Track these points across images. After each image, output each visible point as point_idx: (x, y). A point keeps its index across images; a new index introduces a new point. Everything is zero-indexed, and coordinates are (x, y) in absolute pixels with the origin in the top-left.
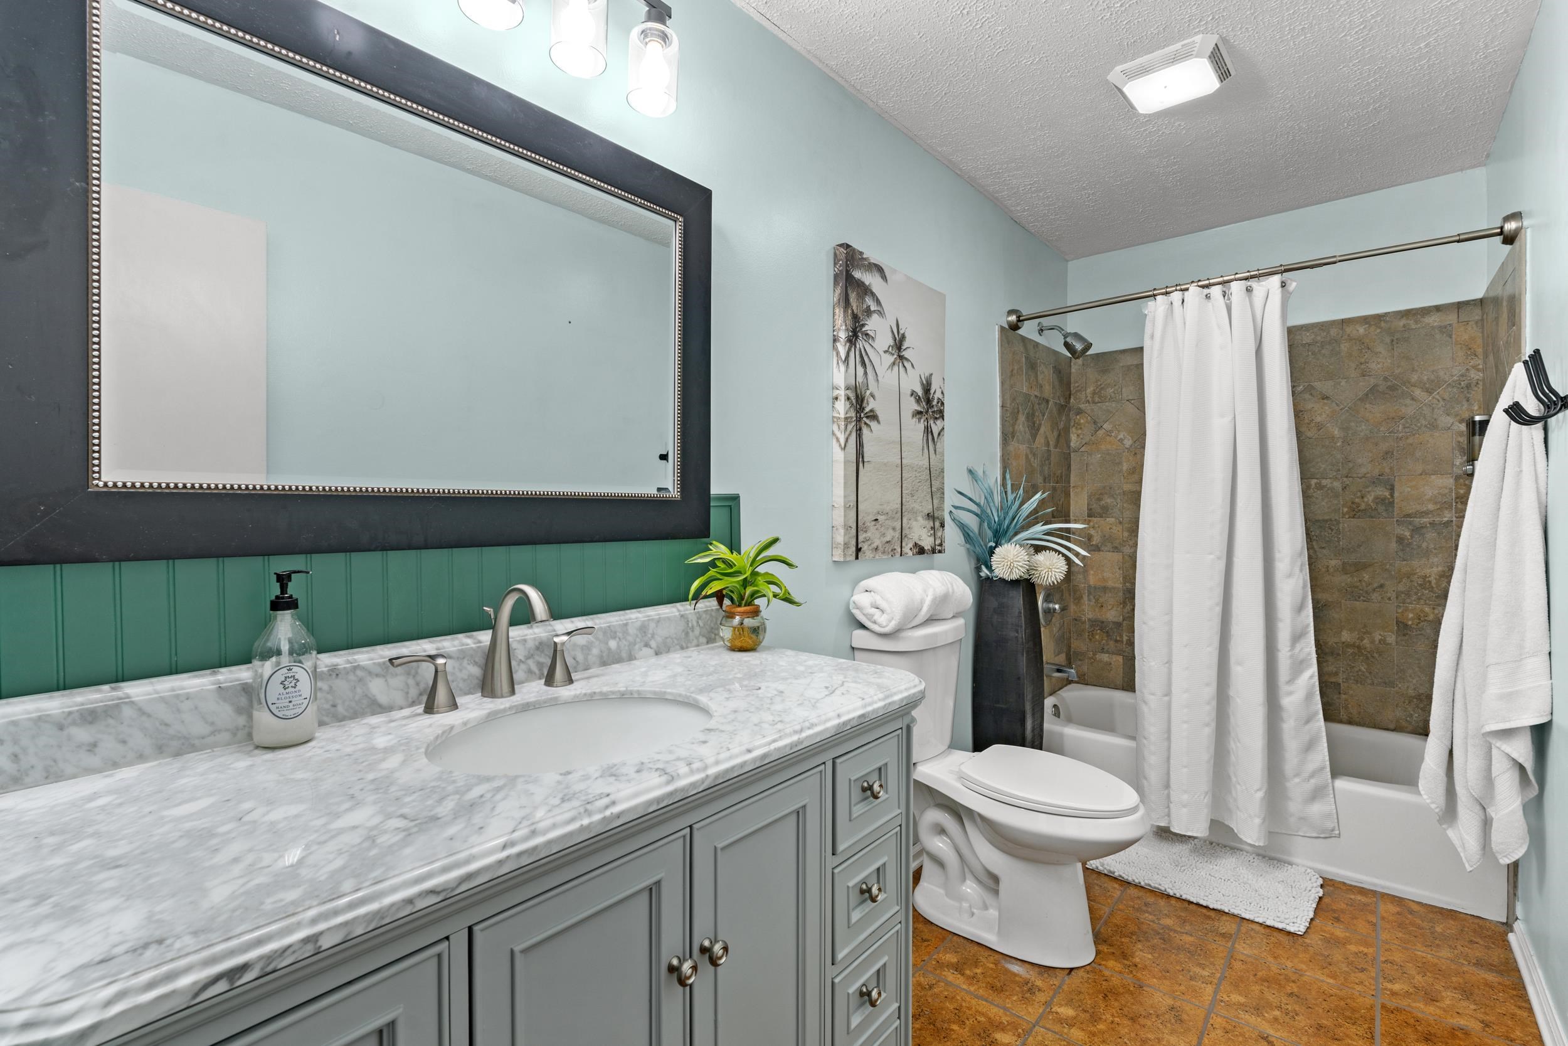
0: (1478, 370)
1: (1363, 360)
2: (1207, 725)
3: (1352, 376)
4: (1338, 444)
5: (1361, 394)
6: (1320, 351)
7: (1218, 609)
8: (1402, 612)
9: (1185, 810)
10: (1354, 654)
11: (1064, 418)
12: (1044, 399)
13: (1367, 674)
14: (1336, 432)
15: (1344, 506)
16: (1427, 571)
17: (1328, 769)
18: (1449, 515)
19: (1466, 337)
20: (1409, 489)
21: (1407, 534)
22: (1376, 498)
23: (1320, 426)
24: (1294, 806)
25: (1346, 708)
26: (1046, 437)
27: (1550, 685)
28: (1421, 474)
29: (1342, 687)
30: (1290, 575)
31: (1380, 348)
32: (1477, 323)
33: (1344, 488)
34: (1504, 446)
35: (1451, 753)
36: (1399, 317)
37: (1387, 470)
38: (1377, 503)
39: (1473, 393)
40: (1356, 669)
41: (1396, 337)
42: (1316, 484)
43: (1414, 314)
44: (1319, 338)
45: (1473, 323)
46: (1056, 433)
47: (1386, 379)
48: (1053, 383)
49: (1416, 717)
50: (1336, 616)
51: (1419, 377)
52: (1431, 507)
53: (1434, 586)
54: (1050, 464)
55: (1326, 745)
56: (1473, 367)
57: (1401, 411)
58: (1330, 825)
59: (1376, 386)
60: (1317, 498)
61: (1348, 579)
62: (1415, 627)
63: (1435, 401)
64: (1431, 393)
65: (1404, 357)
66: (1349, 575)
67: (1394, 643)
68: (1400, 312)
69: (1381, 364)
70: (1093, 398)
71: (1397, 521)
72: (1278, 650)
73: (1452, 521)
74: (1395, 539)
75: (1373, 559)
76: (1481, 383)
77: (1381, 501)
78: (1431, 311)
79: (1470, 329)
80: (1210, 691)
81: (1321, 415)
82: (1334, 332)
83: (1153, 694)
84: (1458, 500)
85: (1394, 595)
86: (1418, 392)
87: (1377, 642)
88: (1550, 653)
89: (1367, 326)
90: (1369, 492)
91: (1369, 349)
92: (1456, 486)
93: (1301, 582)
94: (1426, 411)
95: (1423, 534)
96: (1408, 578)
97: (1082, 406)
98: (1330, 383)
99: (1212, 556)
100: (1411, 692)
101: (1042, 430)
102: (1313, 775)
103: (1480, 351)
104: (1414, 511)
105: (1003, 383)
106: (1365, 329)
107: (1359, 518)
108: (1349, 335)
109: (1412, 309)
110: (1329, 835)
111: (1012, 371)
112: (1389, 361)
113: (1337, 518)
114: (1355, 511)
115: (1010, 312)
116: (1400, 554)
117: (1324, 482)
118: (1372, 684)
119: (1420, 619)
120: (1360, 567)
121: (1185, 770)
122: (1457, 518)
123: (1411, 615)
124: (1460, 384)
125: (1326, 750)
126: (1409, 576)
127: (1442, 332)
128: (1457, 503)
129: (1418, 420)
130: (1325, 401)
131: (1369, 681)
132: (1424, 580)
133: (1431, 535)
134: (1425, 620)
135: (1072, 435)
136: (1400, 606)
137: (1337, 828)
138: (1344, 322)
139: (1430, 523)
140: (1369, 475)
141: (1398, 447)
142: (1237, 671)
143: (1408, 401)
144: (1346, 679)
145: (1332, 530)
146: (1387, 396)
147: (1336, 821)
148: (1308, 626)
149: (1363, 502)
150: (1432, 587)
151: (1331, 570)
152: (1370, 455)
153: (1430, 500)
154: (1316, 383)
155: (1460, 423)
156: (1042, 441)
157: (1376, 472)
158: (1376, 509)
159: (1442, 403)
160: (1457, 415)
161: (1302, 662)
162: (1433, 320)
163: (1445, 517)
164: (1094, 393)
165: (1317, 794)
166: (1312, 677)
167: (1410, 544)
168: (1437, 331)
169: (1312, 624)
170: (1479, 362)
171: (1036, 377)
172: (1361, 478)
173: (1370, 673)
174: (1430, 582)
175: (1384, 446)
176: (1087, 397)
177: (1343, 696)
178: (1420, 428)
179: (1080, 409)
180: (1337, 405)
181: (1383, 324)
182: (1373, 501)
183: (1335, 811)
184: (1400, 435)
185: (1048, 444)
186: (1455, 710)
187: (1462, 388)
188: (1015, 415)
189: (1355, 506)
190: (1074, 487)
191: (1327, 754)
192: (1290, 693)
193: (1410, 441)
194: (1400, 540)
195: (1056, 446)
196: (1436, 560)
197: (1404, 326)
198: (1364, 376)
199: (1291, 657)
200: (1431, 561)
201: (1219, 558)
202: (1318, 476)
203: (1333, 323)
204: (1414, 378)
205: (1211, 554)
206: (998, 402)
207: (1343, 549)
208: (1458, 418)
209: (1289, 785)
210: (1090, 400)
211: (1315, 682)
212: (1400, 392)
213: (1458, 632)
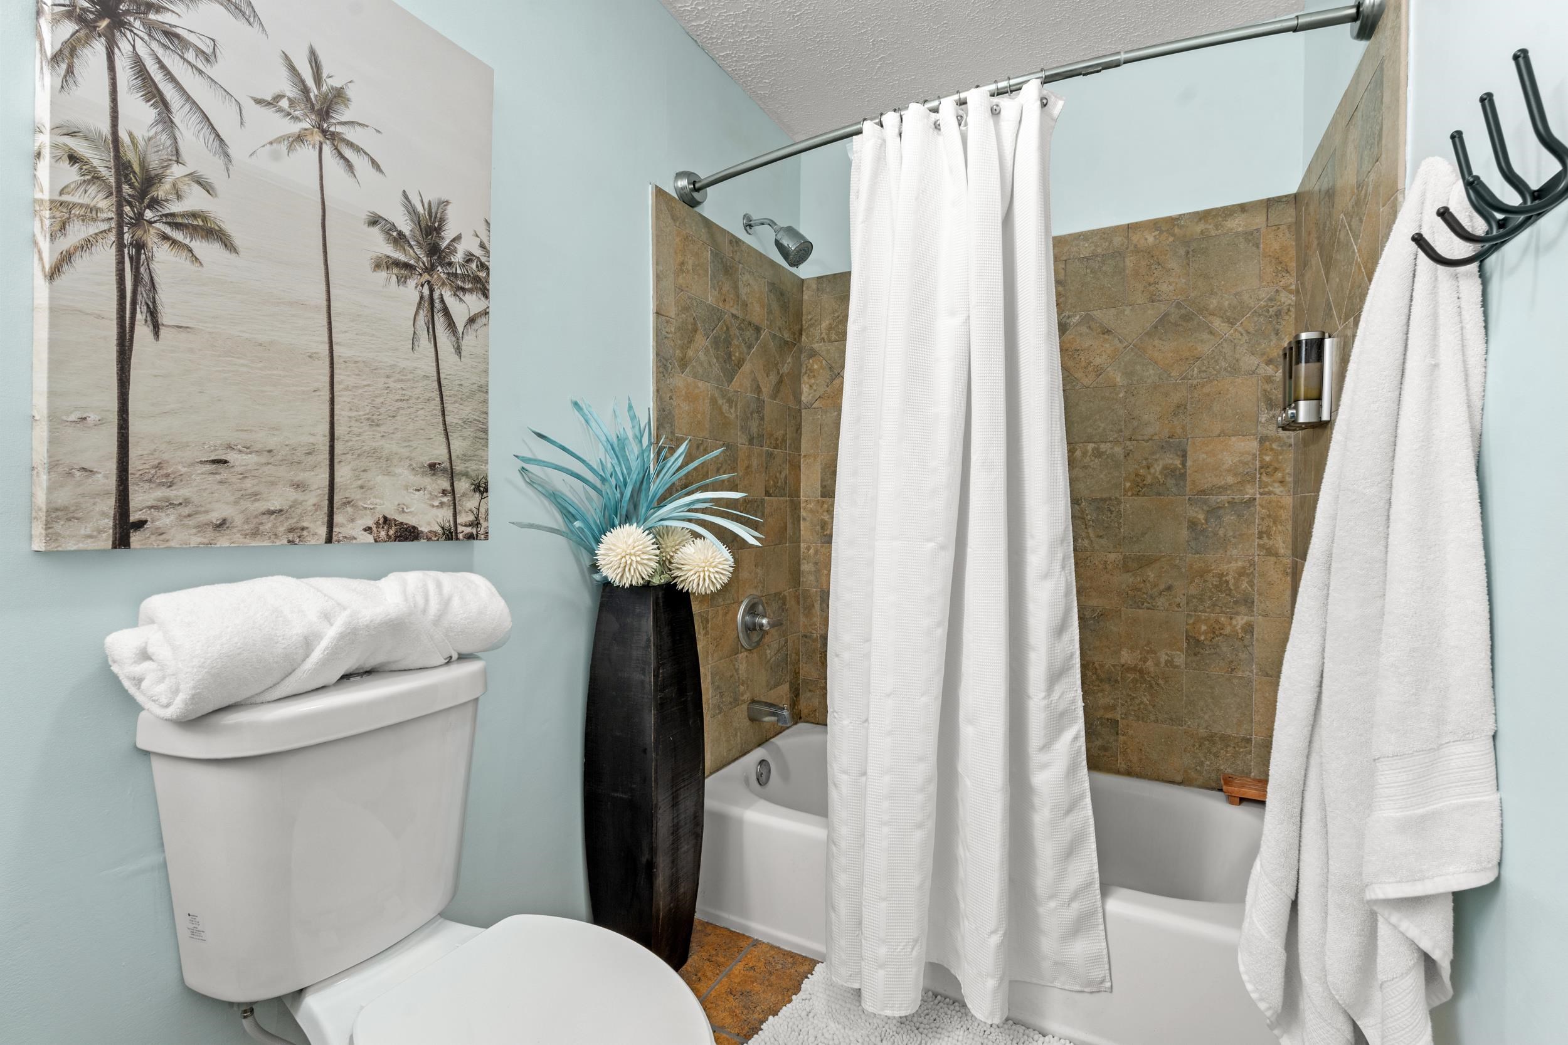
0: (1291, 292)
1: (1151, 280)
2: (919, 826)
3: (1139, 302)
4: (1121, 395)
5: (1148, 326)
6: (1100, 267)
7: (941, 633)
8: (1194, 623)
9: (882, 972)
10: (1135, 681)
11: (789, 360)
12: (750, 323)
13: (1150, 708)
14: (1118, 379)
15: (1126, 479)
16: (1225, 567)
17: (1097, 885)
18: (1251, 491)
19: (1276, 246)
20: (1205, 456)
21: (1201, 517)
22: (1165, 468)
23: (1099, 371)
24: (1048, 944)
25: (1124, 753)
26: (755, 380)
27: (1497, 803)
28: (1219, 436)
29: (1121, 725)
30: (1046, 576)
31: (1173, 264)
32: (1289, 227)
33: (1127, 455)
34: (1404, 318)
35: (1294, 904)
36: (1196, 220)
37: (1179, 430)
38: (1166, 476)
39: (1284, 323)
40: (1137, 701)
41: (1192, 248)
42: (1093, 450)
43: (1215, 216)
44: (1099, 250)
45: (1285, 227)
46: (774, 378)
47: (1179, 305)
48: (769, 305)
49: (1207, 766)
50: (1115, 629)
51: (1219, 302)
52: (1230, 480)
53: (1232, 588)
54: (762, 419)
55: (1094, 846)
56: (1285, 288)
57: (1196, 349)
58: (1099, 973)
59: (1166, 315)
60: (1093, 469)
61: (1129, 579)
62: (1209, 643)
63: (1238, 335)
64: (1233, 324)
65: (1201, 275)
66: (1130, 574)
67: (1183, 666)
68: (1197, 213)
69: (1174, 285)
70: (828, 334)
71: (1189, 499)
72: (1029, 697)
73: (1255, 499)
74: (1186, 525)
75: (1160, 552)
76: (1293, 309)
77: (1170, 471)
78: (1235, 212)
79: (1281, 235)
80: (925, 769)
81: (1100, 355)
82: (1117, 240)
83: (846, 772)
84: (1262, 470)
85: (1184, 602)
86: (1217, 323)
87: (1163, 665)
88: (1494, 737)
89: (1157, 233)
90: (1156, 460)
91: (1159, 264)
92: (1260, 451)
93: (1063, 585)
94: (1227, 349)
95: (1219, 517)
96: (1201, 576)
97: (816, 346)
98: (1113, 311)
99: (931, 545)
100: (1202, 732)
101: (747, 367)
102: (1075, 897)
103: (1293, 265)
104: (1210, 485)
105: (659, 278)
106: (1155, 236)
107: (1144, 495)
108: (1136, 246)
109: (1212, 210)
110: (1097, 987)
111: (682, 264)
112: (1184, 281)
113: (1118, 496)
114: (1140, 487)
115: (680, 175)
116: (1193, 544)
117: (1103, 447)
118: (1156, 721)
119: (1214, 633)
120: (1144, 562)
121: (884, 905)
122: (1261, 494)
123: (1204, 628)
124: (1268, 311)
125: (1095, 854)
126: (1202, 573)
127: (1247, 240)
128: (1261, 474)
129: (1216, 361)
130: (1106, 336)
131: (1152, 717)
132: (1221, 579)
133: (1229, 518)
134: (1221, 634)
135: (803, 386)
136: (1191, 616)
137: (1108, 979)
138: (1130, 227)
139: (1228, 502)
140: (1156, 437)
141: (1192, 398)
142: (967, 732)
143: (1205, 336)
144: (1125, 715)
145: (1112, 512)
146: (1181, 329)
147: (1107, 966)
148: (1071, 656)
149: (1150, 473)
150: (1230, 590)
151: (1110, 567)
152: (1159, 409)
153: (1229, 471)
154: (1095, 312)
155: (1267, 364)
156: (747, 383)
157: (1166, 433)
158: (1164, 484)
159: (1246, 337)
160: (1263, 354)
161: (1062, 715)
162: (1237, 224)
163: (1247, 494)
164: (830, 328)
165: (1080, 926)
166: (1076, 738)
167: (1204, 531)
168: (1241, 239)
169: (1078, 653)
170: (1291, 280)
171: (736, 288)
172: (1147, 441)
173: (1154, 706)
174: (1227, 582)
175: (1176, 397)
176: (821, 334)
177: (1121, 738)
178: (1219, 372)
179: (812, 349)
180: (1120, 341)
181: (1176, 230)
182: (1161, 473)
183: (1105, 952)
184: (1195, 382)
185: (758, 390)
186: (1304, 831)
187: (1271, 317)
188: (689, 334)
189: (1139, 480)
190: (805, 456)
191: (1095, 860)
192: (1044, 766)
193: (1207, 390)
194: (1193, 524)
195: (774, 396)
196: (1235, 552)
197: (1202, 232)
198: (1153, 302)
199: (1048, 706)
200: (1229, 553)
201: (943, 548)
202: (1095, 440)
203: (1115, 230)
204: (1213, 303)
205: (929, 540)
206: (651, 307)
207: (1124, 538)
208: (1265, 357)
209: (1041, 910)
210: (826, 337)
211: (1080, 746)
212: (1195, 322)
213: (1313, 682)
